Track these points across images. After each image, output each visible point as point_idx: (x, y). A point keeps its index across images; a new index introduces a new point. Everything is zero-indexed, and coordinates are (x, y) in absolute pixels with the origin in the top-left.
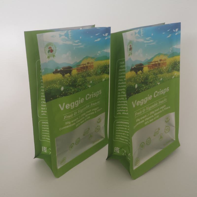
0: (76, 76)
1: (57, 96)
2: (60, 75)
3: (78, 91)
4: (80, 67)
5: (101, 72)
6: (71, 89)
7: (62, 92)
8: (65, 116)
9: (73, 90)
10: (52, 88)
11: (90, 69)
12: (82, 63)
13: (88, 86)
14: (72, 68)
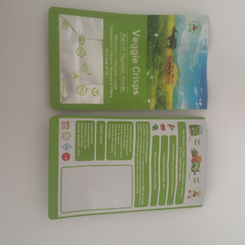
0: (164, 54)
1: (150, 29)
6: (153, 46)
7: (153, 34)
8: (125, 35)
11: (166, 78)
12: (175, 66)
13: (149, 72)
14: (174, 49)
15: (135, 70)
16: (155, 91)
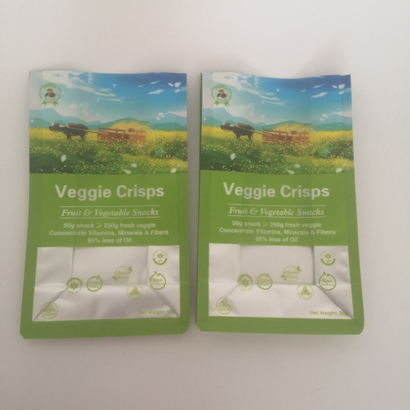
0: (95, 145)
1: (54, 169)
3: (96, 172)
4: (107, 132)
6: (81, 164)
7: (63, 164)
8: (64, 211)
9: (85, 166)
10: (44, 153)
11: (135, 142)
12: (114, 127)
13: (125, 170)
14: (87, 129)
15: (122, 194)
16: (157, 160)
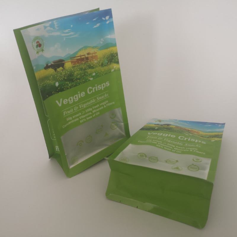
0: (71, 70)
1: (53, 93)
2: (52, 69)
3: (76, 86)
4: (75, 59)
5: (108, 62)
6: (67, 84)
7: (57, 88)
8: (64, 112)
9: (70, 84)
10: (45, 85)
16: (105, 67)
